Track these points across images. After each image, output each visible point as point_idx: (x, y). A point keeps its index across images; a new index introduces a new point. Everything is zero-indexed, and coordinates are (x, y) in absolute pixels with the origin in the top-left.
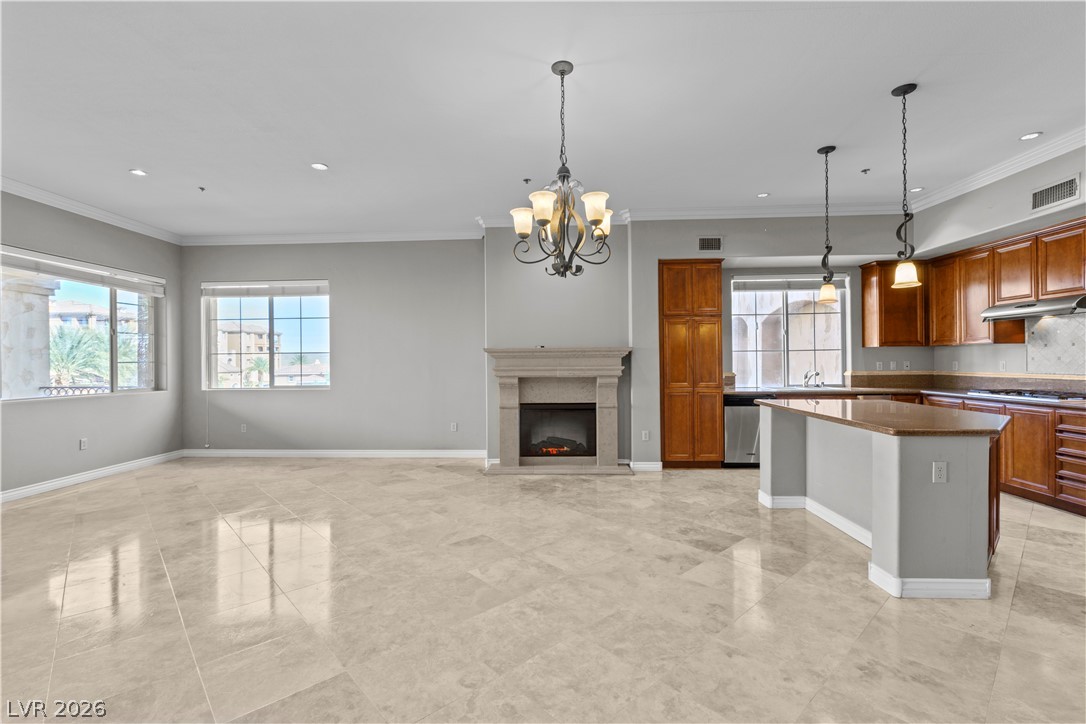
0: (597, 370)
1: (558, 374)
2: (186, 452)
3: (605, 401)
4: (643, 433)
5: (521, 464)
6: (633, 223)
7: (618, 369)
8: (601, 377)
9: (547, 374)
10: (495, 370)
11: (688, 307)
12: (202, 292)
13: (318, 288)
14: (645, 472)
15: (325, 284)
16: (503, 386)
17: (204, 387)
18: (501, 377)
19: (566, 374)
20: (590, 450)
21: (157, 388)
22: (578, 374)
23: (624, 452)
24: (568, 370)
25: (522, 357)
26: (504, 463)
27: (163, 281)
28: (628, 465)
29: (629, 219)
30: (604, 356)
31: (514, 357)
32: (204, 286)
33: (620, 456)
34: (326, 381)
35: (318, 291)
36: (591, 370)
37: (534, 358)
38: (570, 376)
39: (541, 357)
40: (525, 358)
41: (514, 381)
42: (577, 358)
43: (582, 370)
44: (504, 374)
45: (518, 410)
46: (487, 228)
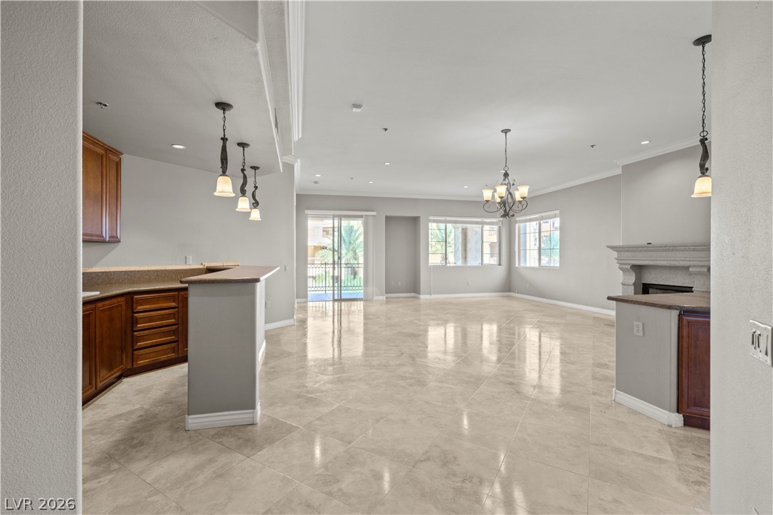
0: (690, 261)
1: (659, 263)
2: (509, 294)
8: (693, 266)
9: (651, 263)
10: (618, 260)
12: (516, 222)
13: (556, 214)
15: (557, 212)
16: (622, 270)
17: (517, 265)
18: (621, 264)
19: (664, 263)
21: (500, 265)
22: (673, 263)
24: (667, 260)
25: (633, 251)
27: (502, 220)
30: (694, 250)
31: (628, 251)
34: (558, 265)
35: (555, 216)
36: (683, 261)
37: (640, 251)
38: (668, 265)
39: (647, 251)
40: (635, 251)
41: (629, 267)
42: (672, 251)
43: (677, 260)
44: (622, 262)
45: (633, 287)
46: (623, 166)
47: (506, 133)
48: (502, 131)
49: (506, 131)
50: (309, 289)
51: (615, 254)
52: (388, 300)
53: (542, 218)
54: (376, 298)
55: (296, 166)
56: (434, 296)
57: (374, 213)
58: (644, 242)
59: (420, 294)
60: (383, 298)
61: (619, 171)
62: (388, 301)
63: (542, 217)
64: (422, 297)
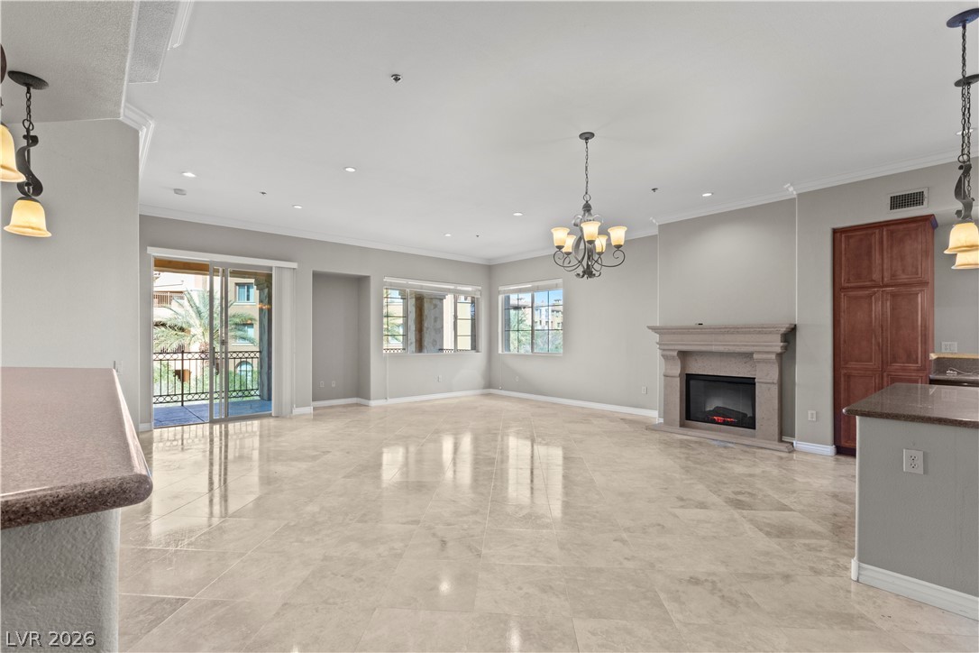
0: (753, 346)
1: (714, 348)
2: (492, 391)
3: (766, 377)
4: (809, 412)
5: (682, 425)
6: (799, 195)
7: (777, 346)
8: (759, 352)
9: (704, 348)
10: (660, 344)
11: (876, 276)
13: (557, 284)
14: (806, 453)
15: (560, 281)
16: (666, 357)
17: (500, 352)
18: (664, 350)
19: (721, 349)
20: (748, 422)
21: (475, 350)
22: (732, 349)
23: (785, 430)
24: (723, 345)
25: (680, 333)
26: (666, 423)
27: (480, 288)
28: (792, 444)
29: (795, 193)
30: (759, 333)
31: (674, 333)
32: (501, 288)
33: (781, 433)
34: (560, 351)
35: (556, 287)
36: (746, 346)
37: (692, 333)
38: (726, 350)
39: (699, 333)
40: (684, 333)
41: (675, 354)
42: (732, 333)
43: (738, 345)
44: (666, 347)
45: (678, 379)
46: (660, 226)
47: (587, 139)
48: (581, 136)
49: (587, 136)
50: (154, 400)
51: (657, 337)
52: (317, 412)
53: (538, 289)
54: (297, 411)
55: (142, 135)
56: (391, 401)
57: (294, 265)
58: (692, 322)
59: (369, 399)
60: (309, 410)
61: (655, 231)
62: (318, 415)
63: (538, 287)
64: (373, 403)
